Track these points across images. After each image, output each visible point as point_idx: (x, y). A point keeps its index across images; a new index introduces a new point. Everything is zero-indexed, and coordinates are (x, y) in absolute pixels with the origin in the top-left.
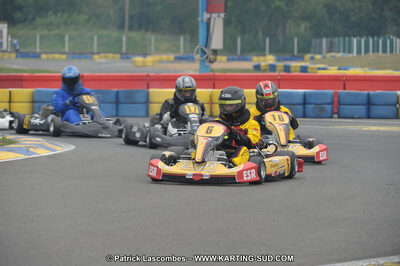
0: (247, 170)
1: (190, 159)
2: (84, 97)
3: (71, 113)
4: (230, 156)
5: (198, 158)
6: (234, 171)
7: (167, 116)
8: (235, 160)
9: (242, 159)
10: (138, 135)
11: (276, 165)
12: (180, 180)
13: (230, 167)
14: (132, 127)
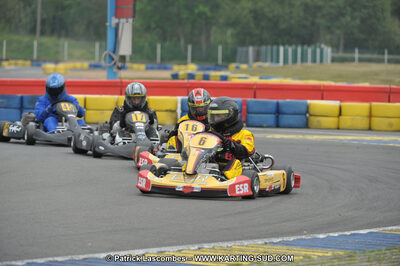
0: (239, 184)
1: (180, 170)
2: (62, 104)
3: (50, 121)
4: (223, 169)
5: (190, 170)
6: (225, 185)
7: (116, 125)
8: (228, 173)
9: (236, 173)
10: (84, 143)
11: (271, 179)
12: (170, 192)
13: (222, 180)
14: (80, 135)
